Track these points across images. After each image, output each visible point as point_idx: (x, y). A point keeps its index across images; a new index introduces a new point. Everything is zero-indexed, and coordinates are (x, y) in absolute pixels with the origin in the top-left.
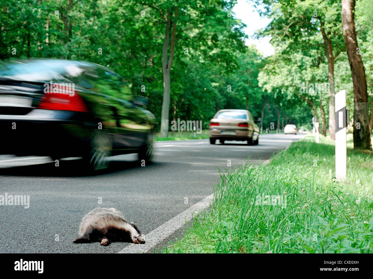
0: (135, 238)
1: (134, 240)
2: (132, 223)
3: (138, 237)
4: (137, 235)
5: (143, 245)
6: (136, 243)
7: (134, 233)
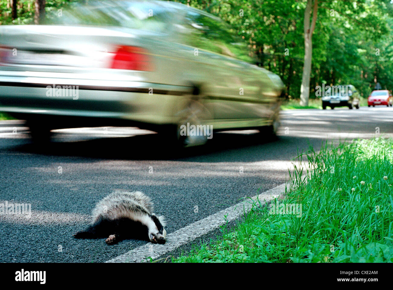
0: (152, 236)
1: (151, 237)
2: (153, 214)
3: (156, 235)
4: (156, 232)
5: (161, 246)
6: (153, 242)
7: (153, 228)
